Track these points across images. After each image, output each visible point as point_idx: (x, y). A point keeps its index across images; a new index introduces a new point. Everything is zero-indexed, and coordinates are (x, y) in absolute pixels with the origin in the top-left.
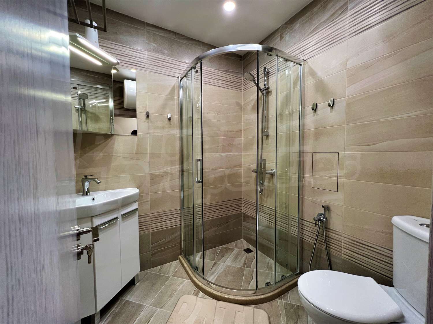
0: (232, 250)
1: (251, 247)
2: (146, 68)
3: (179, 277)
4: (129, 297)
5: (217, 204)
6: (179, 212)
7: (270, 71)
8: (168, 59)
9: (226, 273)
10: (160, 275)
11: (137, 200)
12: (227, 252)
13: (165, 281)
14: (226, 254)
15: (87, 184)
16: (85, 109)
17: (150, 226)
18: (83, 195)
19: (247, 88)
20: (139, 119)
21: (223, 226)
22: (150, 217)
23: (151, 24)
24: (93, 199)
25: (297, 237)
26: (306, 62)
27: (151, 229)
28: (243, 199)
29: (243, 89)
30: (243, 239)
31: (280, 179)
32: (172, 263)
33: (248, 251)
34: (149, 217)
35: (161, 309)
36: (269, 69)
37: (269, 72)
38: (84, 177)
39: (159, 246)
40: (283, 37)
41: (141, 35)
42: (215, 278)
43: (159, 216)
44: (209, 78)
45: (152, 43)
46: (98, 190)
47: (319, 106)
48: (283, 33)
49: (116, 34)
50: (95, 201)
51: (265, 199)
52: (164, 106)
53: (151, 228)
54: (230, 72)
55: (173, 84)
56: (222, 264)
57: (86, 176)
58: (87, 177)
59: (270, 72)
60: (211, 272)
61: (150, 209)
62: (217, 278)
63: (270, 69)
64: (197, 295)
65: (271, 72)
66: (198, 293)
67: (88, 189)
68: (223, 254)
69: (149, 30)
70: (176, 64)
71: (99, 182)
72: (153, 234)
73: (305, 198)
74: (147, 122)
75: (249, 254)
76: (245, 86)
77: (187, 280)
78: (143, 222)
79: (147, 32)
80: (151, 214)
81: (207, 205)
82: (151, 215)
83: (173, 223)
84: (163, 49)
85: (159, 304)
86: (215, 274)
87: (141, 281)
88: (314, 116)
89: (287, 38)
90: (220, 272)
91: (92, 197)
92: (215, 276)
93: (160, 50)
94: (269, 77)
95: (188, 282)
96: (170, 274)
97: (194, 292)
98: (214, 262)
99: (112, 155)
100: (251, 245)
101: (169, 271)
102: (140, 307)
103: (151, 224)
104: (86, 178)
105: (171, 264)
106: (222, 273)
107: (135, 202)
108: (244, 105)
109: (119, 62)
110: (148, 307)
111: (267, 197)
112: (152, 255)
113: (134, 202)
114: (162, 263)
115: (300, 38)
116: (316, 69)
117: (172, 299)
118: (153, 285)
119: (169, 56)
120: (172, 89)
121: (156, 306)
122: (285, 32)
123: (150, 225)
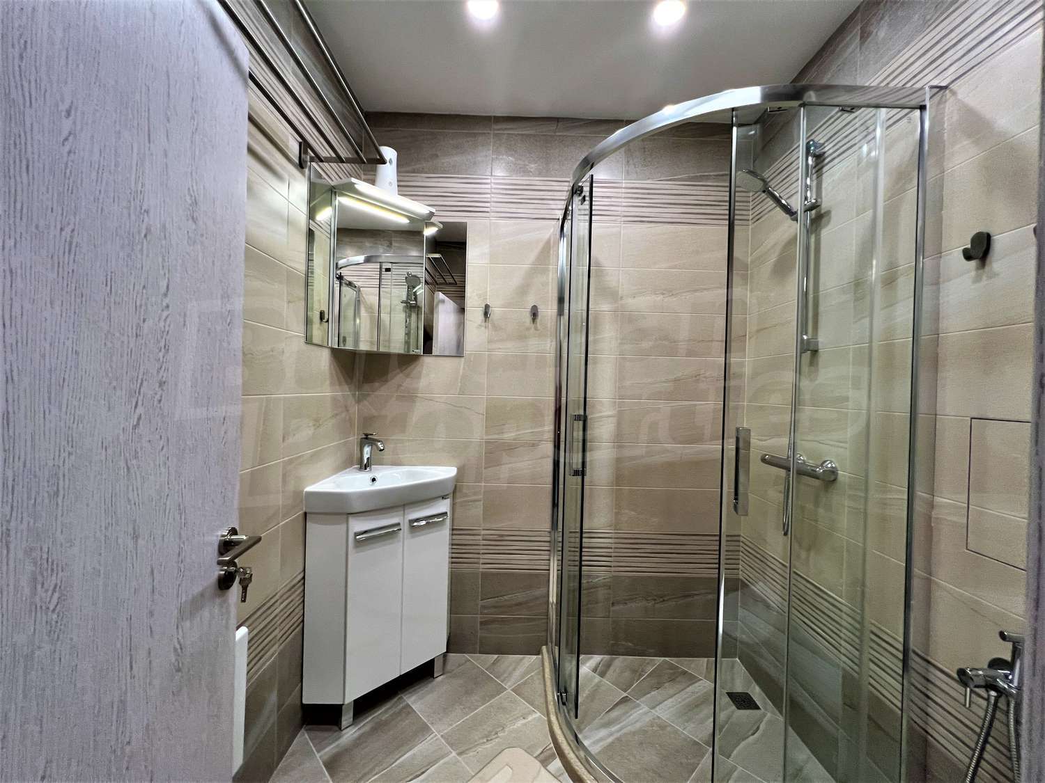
0: (692, 679)
1: (756, 693)
2: (488, 212)
3: (524, 698)
4: (413, 698)
5: (653, 536)
6: (548, 539)
7: (826, 149)
8: (537, 183)
9: (645, 738)
10: (488, 675)
11: (447, 495)
12: (672, 680)
13: (493, 696)
14: (667, 684)
15: (367, 450)
16: (416, 304)
17: (481, 556)
18: (360, 469)
19: (762, 214)
20: (471, 321)
21: (670, 603)
22: (480, 537)
23: (503, 117)
24: (374, 480)
25: (900, 712)
26: (947, 91)
27: (482, 564)
28: (742, 539)
29: (751, 217)
30: (737, 659)
31: (850, 496)
32: (524, 658)
33: (743, 701)
34: (479, 535)
35: (458, 757)
36: (824, 144)
37: (824, 153)
38: (364, 436)
39: (495, 607)
40: (869, 34)
41: (483, 146)
42: (610, 740)
43: (501, 538)
44: (643, 207)
45: (504, 157)
46: (381, 463)
47: (999, 242)
48: (867, 24)
49: (437, 156)
50: (376, 483)
51: (803, 554)
52: (523, 290)
53: (482, 561)
54: (707, 178)
55: (547, 236)
56: (646, 709)
57: (367, 435)
58: (369, 436)
59: (826, 155)
60: (606, 719)
61: (482, 517)
62: (613, 743)
63: (826, 145)
64: (545, 762)
65: (831, 151)
66: (552, 757)
67: (368, 459)
68: (659, 680)
69: (499, 130)
70: (557, 188)
71: (382, 448)
72: (485, 576)
73: (936, 583)
74: (486, 327)
75: (739, 711)
76: (756, 209)
77: (539, 714)
78: (465, 545)
79: (495, 135)
80: (484, 530)
81: (626, 536)
82: (483, 532)
83: (533, 562)
84: (527, 163)
85: (460, 742)
86: (613, 729)
87: (449, 674)
88: (977, 279)
89: (881, 32)
90: (629, 728)
91: (372, 476)
92: (611, 734)
93: (521, 166)
94: (825, 169)
95: (539, 719)
96: (509, 684)
97: (542, 752)
98: (625, 695)
99: (416, 396)
100: (760, 687)
101: (510, 674)
102: (424, 729)
103: (483, 554)
104: (366, 438)
105: (521, 660)
106: (634, 733)
107: (443, 498)
108: (752, 262)
109: (433, 210)
110: (437, 740)
111: (809, 550)
112: (482, 623)
113: (440, 497)
114: (502, 649)
115: (928, 17)
116: (987, 111)
117: (488, 746)
118: (468, 693)
119: (540, 174)
120: (543, 248)
121: (451, 745)
122: (874, 15)
123: (479, 554)
